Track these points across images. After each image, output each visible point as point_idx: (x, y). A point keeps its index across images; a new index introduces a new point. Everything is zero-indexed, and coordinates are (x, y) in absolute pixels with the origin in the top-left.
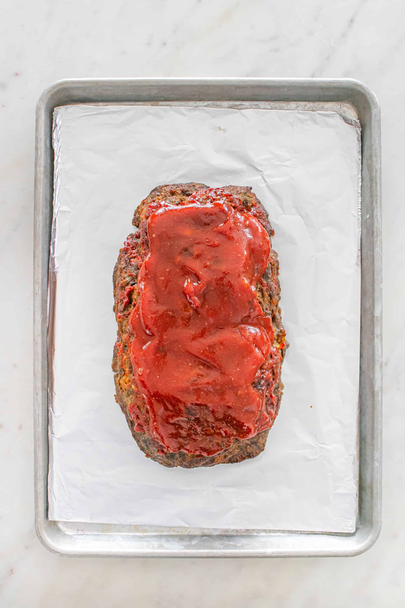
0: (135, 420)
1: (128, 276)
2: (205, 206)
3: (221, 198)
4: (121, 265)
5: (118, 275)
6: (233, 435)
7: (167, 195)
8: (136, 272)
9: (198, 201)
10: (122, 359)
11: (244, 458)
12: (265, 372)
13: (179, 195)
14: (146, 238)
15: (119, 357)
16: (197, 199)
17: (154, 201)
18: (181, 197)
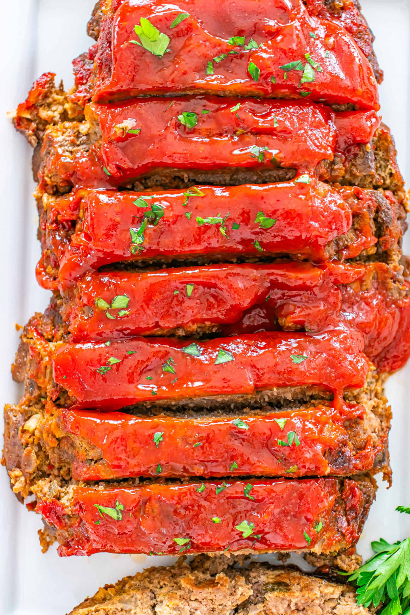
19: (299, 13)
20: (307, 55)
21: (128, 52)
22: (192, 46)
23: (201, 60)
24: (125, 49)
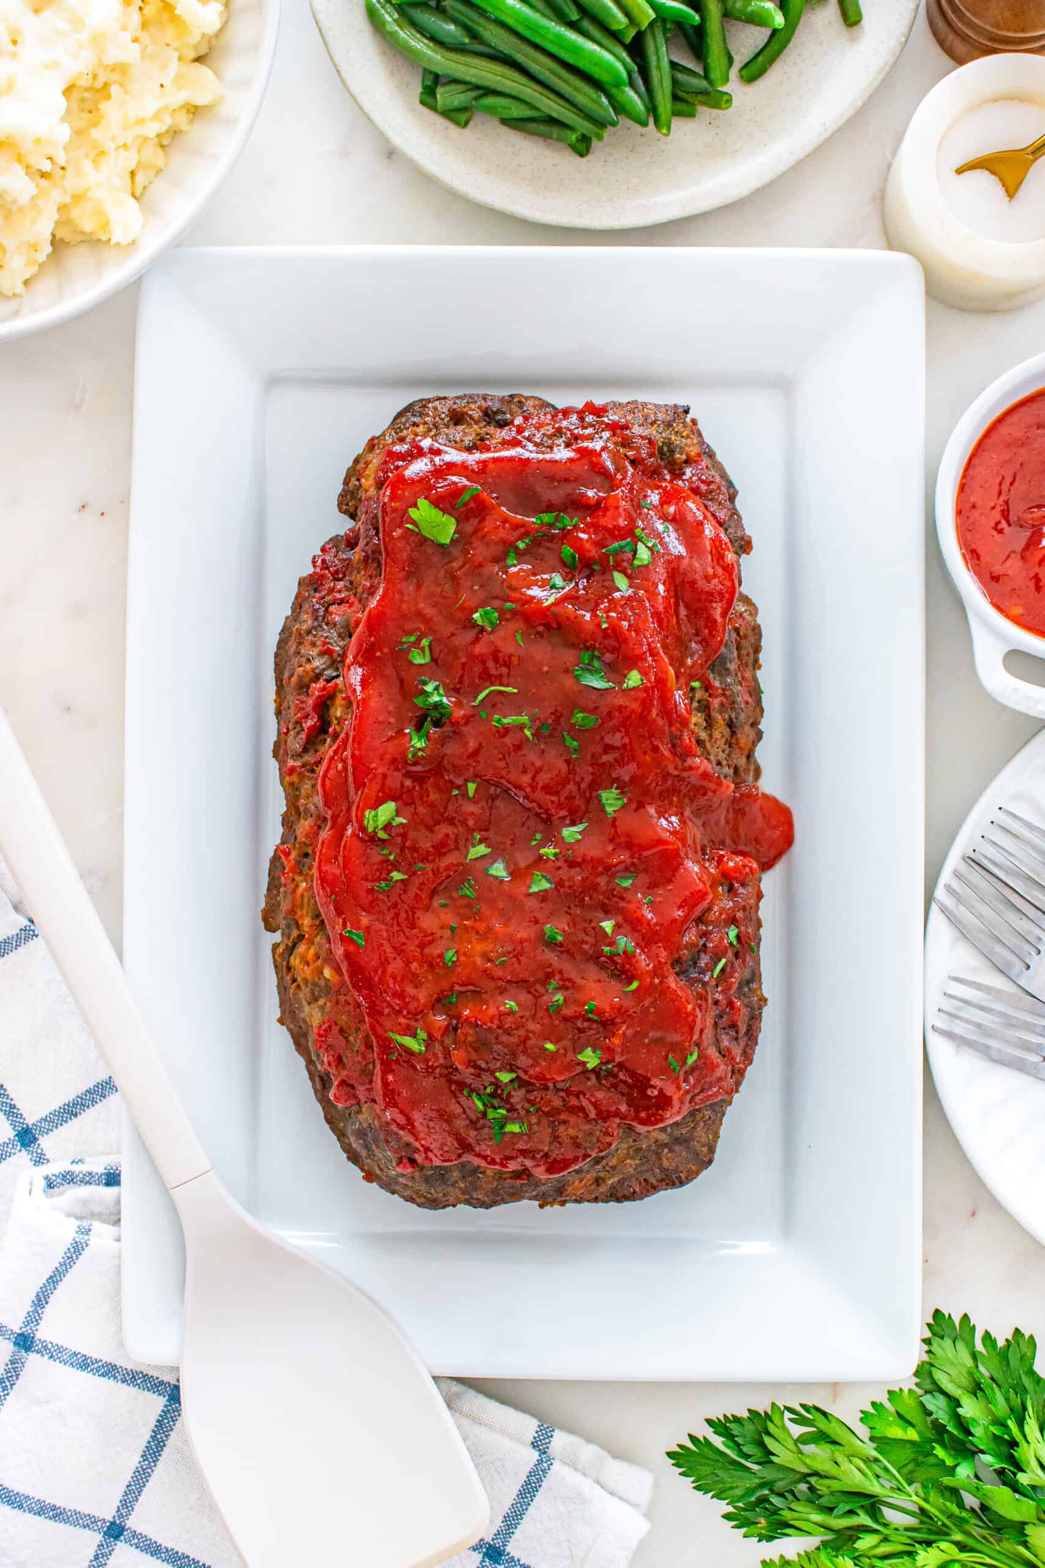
0: (332, 1071)
1: (318, 655)
2: (548, 457)
3: (597, 433)
4: (300, 623)
5: (292, 650)
6: (617, 1114)
7: (440, 422)
8: (341, 643)
9: (529, 439)
10: (294, 891)
11: (655, 1189)
12: (711, 933)
13: (476, 423)
14: (375, 544)
15: (285, 886)
16: (526, 434)
17: (402, 440)
18: (480, 428)
19: (624, 478)
20: (638, 532)
21: (403, 542)
22: (486, 530)
23: (500, 548)
24: (398, 538)
